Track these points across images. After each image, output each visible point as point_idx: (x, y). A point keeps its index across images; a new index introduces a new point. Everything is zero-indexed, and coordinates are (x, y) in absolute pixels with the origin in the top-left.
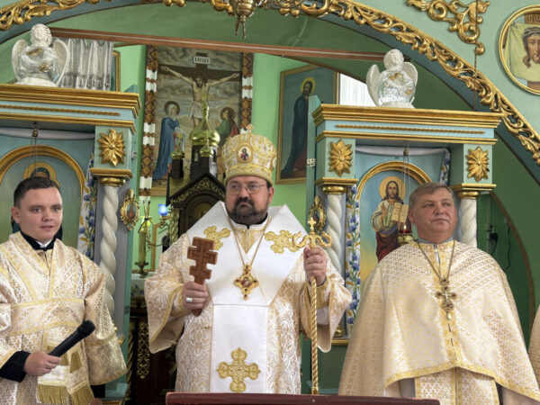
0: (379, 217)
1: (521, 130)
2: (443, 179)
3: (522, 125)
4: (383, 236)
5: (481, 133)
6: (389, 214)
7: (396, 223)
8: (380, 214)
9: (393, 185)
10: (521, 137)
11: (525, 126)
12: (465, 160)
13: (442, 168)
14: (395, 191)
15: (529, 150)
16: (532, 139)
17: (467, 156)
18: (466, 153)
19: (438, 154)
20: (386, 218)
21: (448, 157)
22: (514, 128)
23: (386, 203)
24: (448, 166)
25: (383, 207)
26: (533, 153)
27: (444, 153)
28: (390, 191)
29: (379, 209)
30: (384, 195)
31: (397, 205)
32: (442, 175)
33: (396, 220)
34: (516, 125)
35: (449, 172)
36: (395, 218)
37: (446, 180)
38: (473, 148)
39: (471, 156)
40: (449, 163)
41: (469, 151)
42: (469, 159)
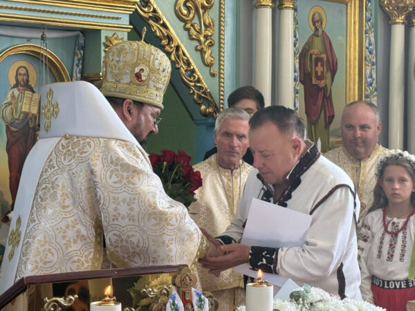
0: (9, 109)
1: (150, 15)
2: (77, 66)
3: (152, 10)
4: (13, 129)
5: (117, 18)
6: (20, 104)
7: (26, 114)
8: (10, 104)
9: (22, 71)
10: (151, 22)
11: (155, 11)
12: (103, 48)
13: (75, 54)
14: (25, 78)
15: (157, 37)
16: (160, 25)
17: (104, 44)
18: (103, 40)
19: (71, 37)
20: (16, 109)
21: (82, 41)
22: (145, 12)
23: (16, 92)
24: (82, 52)
25: (13, 96)
26: (161, 40)
27: (77, 36)
28: (20, 78)
29: (9, 99)
30: (13, 82)
31: (28, 93)
32: (76, 62)
33: (27, 111)
34: (146, 9)
35: (83, 58)
36: (25, 109)
37: (80, 67)
38: (110, 34)
39: (108, 43)
40: (83, 48)
41: (107, 38)
42: (107, 46)
